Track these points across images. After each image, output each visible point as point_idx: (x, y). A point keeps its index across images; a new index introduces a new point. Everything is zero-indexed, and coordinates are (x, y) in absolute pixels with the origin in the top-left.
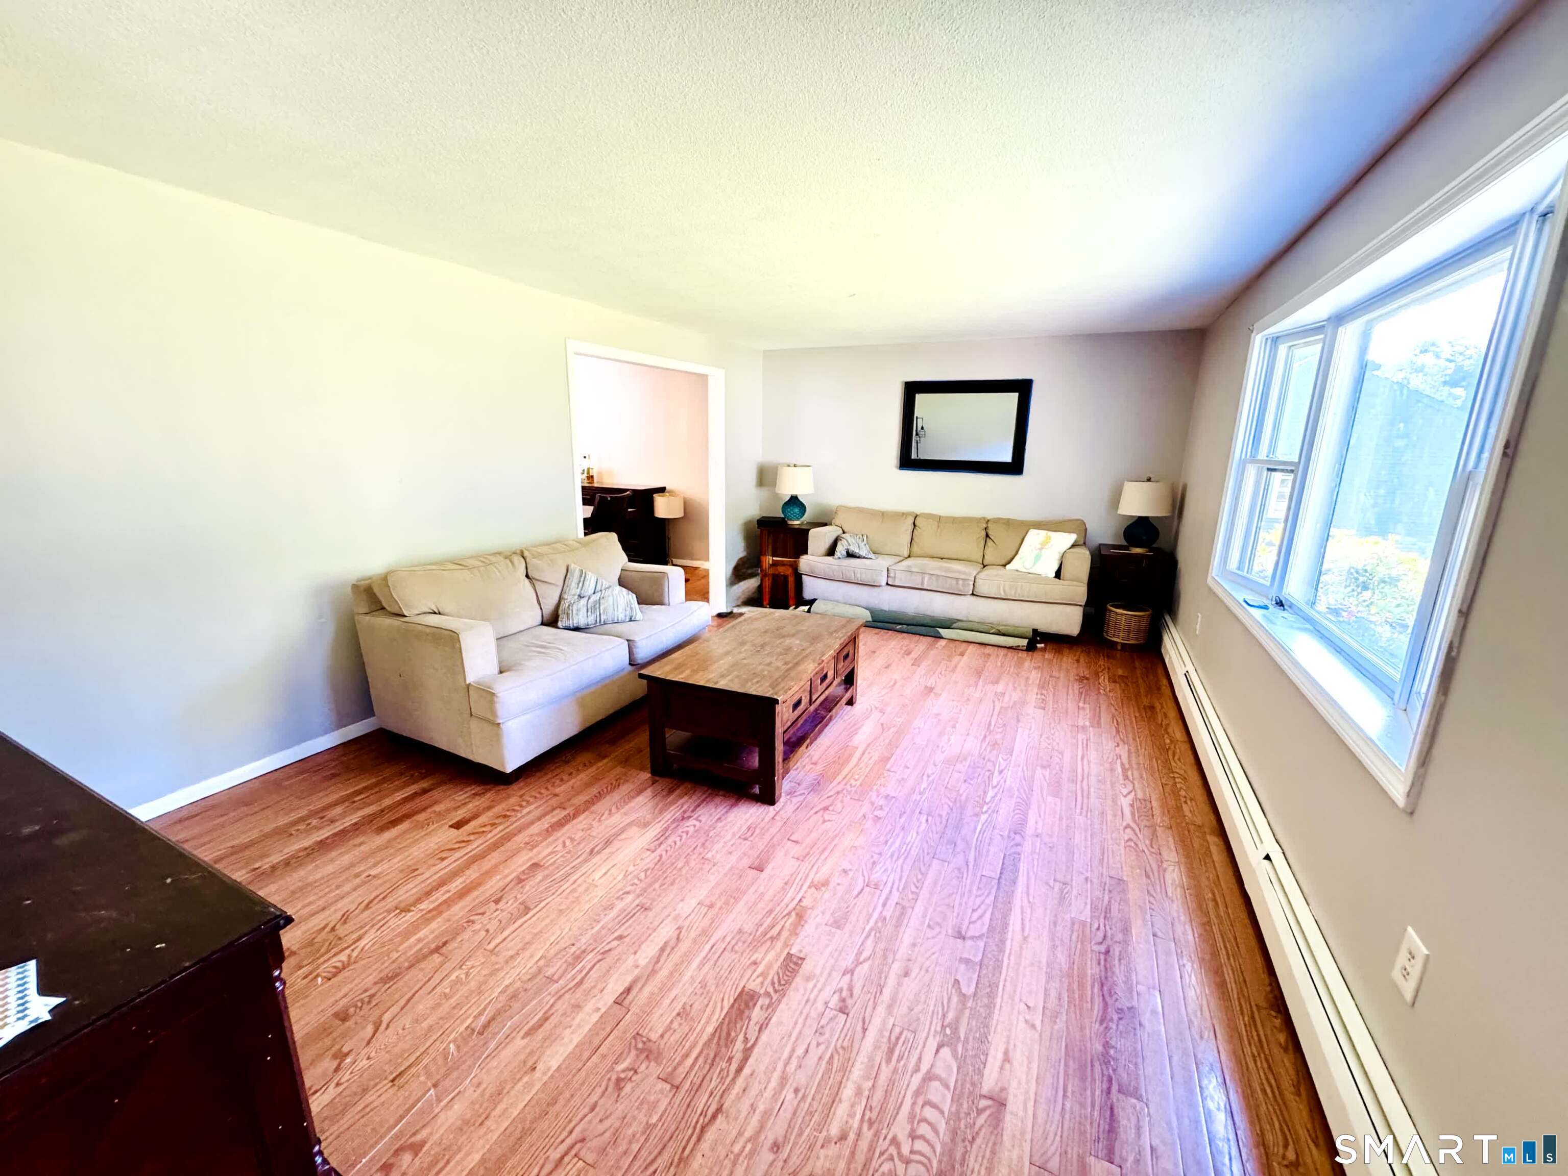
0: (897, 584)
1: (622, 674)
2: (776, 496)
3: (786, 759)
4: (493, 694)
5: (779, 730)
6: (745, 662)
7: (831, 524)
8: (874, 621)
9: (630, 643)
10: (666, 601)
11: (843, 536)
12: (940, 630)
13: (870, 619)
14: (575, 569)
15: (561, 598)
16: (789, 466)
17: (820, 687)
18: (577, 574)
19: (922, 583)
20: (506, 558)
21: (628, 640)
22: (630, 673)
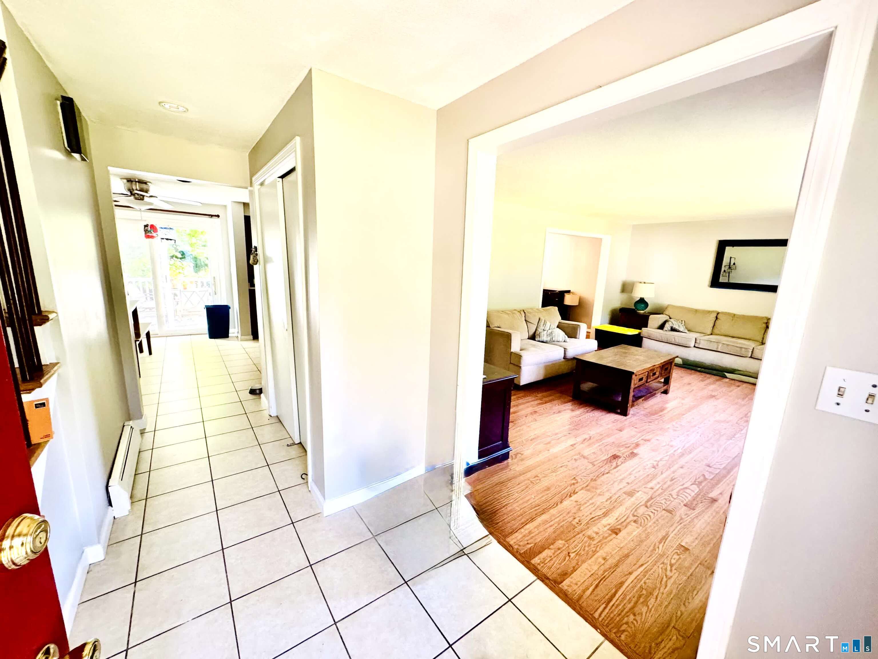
0: (701, 347)
1: (560, 361)
2: (631, 298)
3: (633, 401)
4: (521, 356)
5: (632, 386)
6: (618, 360)
7: (663, 314)
8: (684, 364)
9: (565, 349)
10: (578, 337)
11: (670, 320)
12: (726, 374)
13: (682, 363)
14: (543, 319)
15: (536, 330)
16: (641, 283)
17: (652, 377)
18: (543, 321)
19: (718, 348)
20: (519, 312)
21: (564, 348)
22: (563, 362)
